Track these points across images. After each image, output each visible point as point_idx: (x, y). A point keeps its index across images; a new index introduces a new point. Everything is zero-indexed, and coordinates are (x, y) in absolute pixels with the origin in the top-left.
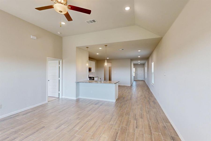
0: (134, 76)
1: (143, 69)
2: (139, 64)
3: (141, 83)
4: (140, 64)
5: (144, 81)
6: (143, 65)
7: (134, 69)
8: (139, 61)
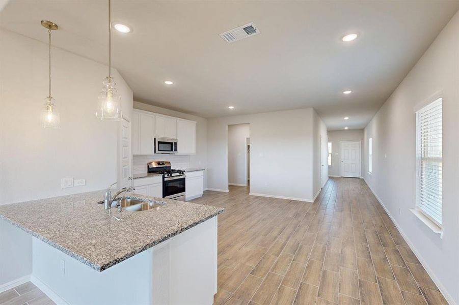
0: (329, 166)
1: (357, 144)
2: (346, 128)
3: (352, 187)
4: (349, 130)
5: (362, 182)
6: (359, 132)
7: (330, 144)
8: (346, 118)
